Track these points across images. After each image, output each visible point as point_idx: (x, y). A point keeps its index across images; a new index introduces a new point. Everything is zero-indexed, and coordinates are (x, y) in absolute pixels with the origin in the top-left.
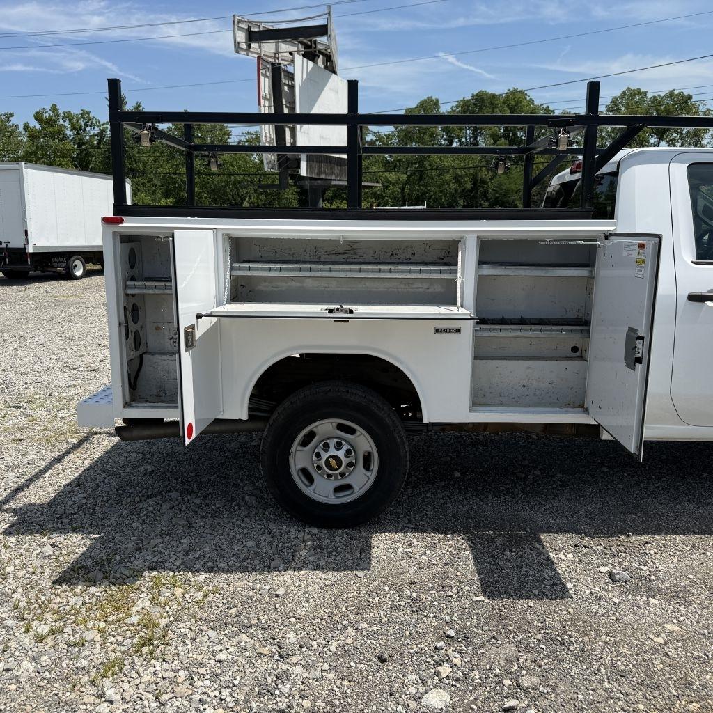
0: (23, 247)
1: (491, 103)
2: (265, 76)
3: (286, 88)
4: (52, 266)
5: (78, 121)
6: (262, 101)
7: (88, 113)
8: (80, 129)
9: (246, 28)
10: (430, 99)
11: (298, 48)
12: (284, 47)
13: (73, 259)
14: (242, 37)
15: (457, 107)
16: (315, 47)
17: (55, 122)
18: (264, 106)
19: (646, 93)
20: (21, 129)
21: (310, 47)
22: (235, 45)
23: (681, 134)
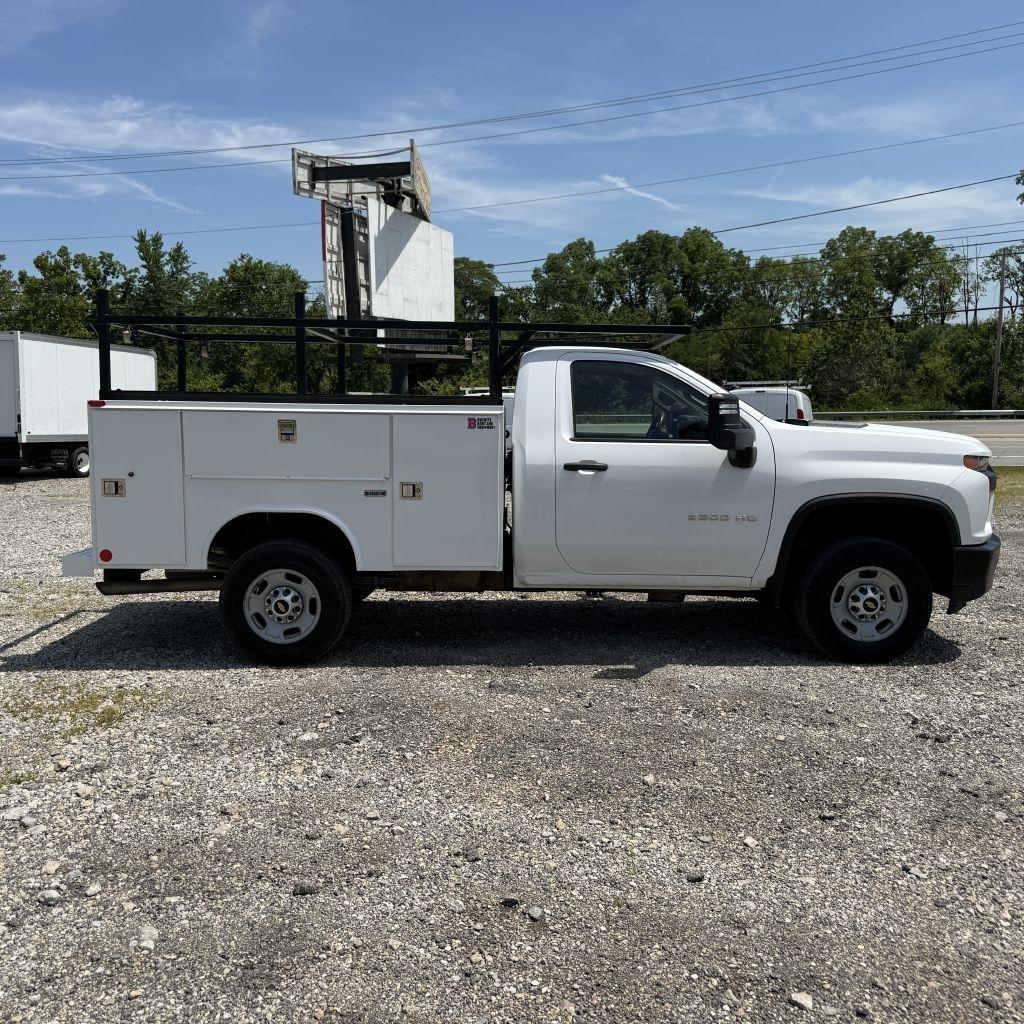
0: (14, 435)
1: (664, 247)
2: (332, 224)
3: (361, 238)
4: (51, 460)
5: (95, 267)
6: (328, 256)
7: (110, 256)
8: (98, 277)
9: (309, 163)
10: (581, 242)
11: (378, 188)
12: (359, 187)
13: (77, 451)
14: (303, 175)
15: (617, 253)
16: (399, 188)
17: (63, 269)
18: (331, 261)
19: (873, 233)
20: (16, 278)
21: (392, 187)
22: (295, 185)
23: (923, 287)
